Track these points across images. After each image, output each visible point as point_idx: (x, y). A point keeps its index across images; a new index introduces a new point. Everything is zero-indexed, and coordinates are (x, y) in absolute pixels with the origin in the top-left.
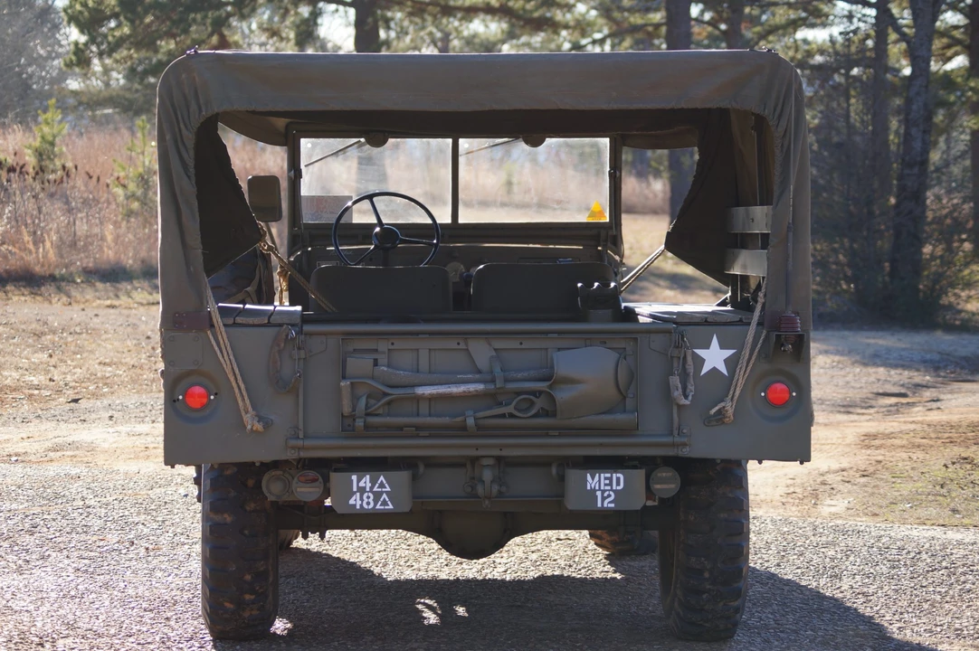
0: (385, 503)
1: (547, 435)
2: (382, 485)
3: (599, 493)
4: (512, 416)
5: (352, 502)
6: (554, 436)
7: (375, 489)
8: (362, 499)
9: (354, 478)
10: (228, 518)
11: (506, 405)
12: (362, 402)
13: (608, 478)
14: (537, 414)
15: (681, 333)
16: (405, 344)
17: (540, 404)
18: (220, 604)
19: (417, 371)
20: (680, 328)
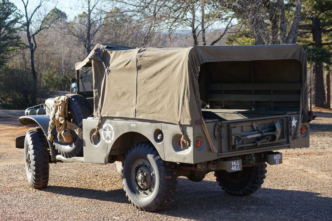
0: (238, 169)
1: (267, 146)
2: (238, 164)
3: (276, 160)
4: (265, 142)
5: (232, 169)
6: (268, 146)
7: (237, 165)
8: (234, 168)
9: (232, 162)
10: (170, 177)
11: (264, 139)
12: (237, 141)
13: (278, 156)
14: (270, 141)
15: (290, 117)
16: (241, 125)
17: (270, 138)
18: (163, 202)
19: (243, 132)
20: (289, 116)
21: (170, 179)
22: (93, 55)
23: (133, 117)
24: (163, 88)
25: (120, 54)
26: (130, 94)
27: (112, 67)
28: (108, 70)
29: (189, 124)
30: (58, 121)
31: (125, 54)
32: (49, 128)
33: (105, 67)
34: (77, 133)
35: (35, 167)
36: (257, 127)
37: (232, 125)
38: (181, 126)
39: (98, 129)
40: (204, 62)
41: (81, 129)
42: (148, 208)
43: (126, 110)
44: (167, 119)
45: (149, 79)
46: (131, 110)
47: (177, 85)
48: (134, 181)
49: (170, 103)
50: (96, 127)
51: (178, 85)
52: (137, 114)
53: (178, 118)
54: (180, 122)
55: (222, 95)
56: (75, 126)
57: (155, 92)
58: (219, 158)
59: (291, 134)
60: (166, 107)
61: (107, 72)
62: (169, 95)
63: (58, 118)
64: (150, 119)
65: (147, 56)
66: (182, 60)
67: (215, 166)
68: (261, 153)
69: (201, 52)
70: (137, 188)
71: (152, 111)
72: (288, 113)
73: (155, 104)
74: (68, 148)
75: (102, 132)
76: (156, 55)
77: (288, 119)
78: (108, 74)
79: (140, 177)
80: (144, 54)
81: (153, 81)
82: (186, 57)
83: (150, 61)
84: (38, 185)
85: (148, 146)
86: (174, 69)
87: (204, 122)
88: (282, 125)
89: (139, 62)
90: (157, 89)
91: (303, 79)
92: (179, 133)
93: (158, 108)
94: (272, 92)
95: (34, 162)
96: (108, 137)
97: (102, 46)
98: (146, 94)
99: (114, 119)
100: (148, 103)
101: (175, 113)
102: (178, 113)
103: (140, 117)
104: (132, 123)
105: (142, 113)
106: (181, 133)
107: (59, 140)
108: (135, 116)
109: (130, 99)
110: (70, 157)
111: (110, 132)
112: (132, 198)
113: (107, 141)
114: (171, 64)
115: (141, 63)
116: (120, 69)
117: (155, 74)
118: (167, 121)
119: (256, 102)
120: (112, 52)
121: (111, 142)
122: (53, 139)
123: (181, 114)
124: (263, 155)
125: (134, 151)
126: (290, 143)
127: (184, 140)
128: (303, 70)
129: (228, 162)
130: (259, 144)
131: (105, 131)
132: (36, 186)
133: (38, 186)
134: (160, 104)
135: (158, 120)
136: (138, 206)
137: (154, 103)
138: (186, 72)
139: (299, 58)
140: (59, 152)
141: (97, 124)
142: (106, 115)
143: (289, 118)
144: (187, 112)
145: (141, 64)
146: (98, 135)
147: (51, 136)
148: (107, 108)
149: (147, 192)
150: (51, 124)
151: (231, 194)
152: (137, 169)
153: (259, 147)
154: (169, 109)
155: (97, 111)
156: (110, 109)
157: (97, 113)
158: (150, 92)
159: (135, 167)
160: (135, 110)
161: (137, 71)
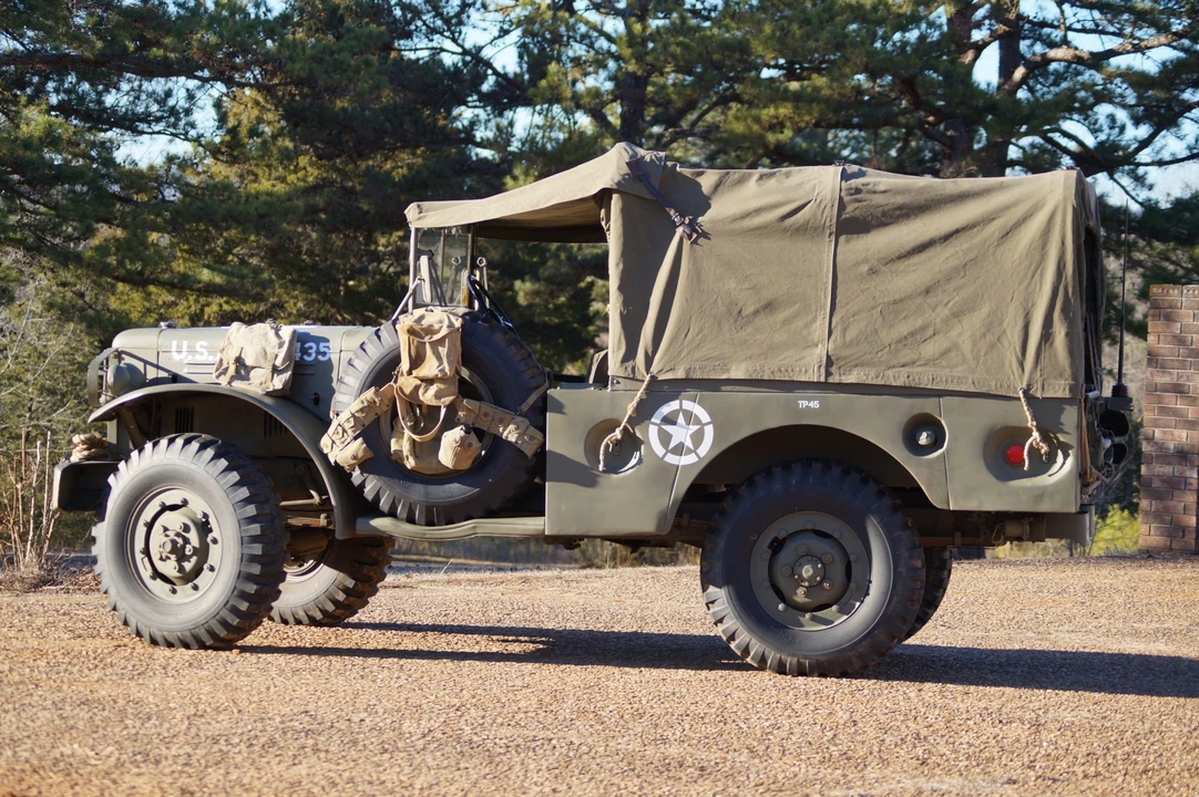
22: (624, 179)
23: (813, 376)
24: (955, 290)
26: (797, 306)
27: (712, 220)
28: (692, 230)
29: (1067, 394)
31: (772, 182)
33: (680, 219)
34: (510, 436)
38: (1034, 401)
39: (629, 420)
43: (782, 357)
44: (970, 381)
45: (890, 261)
46: (805, 357)
47: (1021, 282)
49: (984, 335)
50: (625, 415)
51: (1026, 283)
52: (833, 369)
53: (1021, 377)
54: (1029, 389)
56: (500, 412)
57: (919, 300)
60: (966, 347)
61: (690, 236)
62: (984, 311)
64: (894, 384)
65: (885, 192)
66: (1043, 206)
70: (781, 606)
71: (903, 361)
73: (918, 337)
74: (451, 491)
75: (649, 429)
76: (920, 191)
80: (868, 184)
81: (912, 268)
82: (1065, 197)
83: (897, 208)
86: (1007, 234)
89: (850, 208)
90: (928, 291)
92: (1019, 423)
93: (931, 349)
96: (681, 446)
97: (646, 154)
98: (874, 308)
100: (883, 334)
101: (1007, 365)
102: (1021, 365)
103: (851, 378)
104: (807, 399)
105: (856, 366)
106: (1031, 424)
107: (409, 465)
108: (828, 374)
109: (799, 323)
110: (453, 522)
111: (694, 428)
114: (994, 219)
115: (857, 212)
116: (757, 229)
117: (921, 248)
118: (971, 390)
120: (701, 174)
121: (693, 461)
123: (1035, 368)
125: (773, 489)
127: (1042, 444)
131: (667, 426)
134: (936, 338)
135: (929, 387)
137: (912, 334)
138: (1063, 243)
140: (384, 507)
141: (632, 405)
142: (680, 374)
145: (857, 214)
146: (631, 441)
148: (685, 352)
149: (829, 613)
154: (982, 353)
155: (630, 363)
156: (697, 355)
157: (629, 369)
158: (895, 302)
159: (770, 540)
160: (828, 357)
161: (833, 237)
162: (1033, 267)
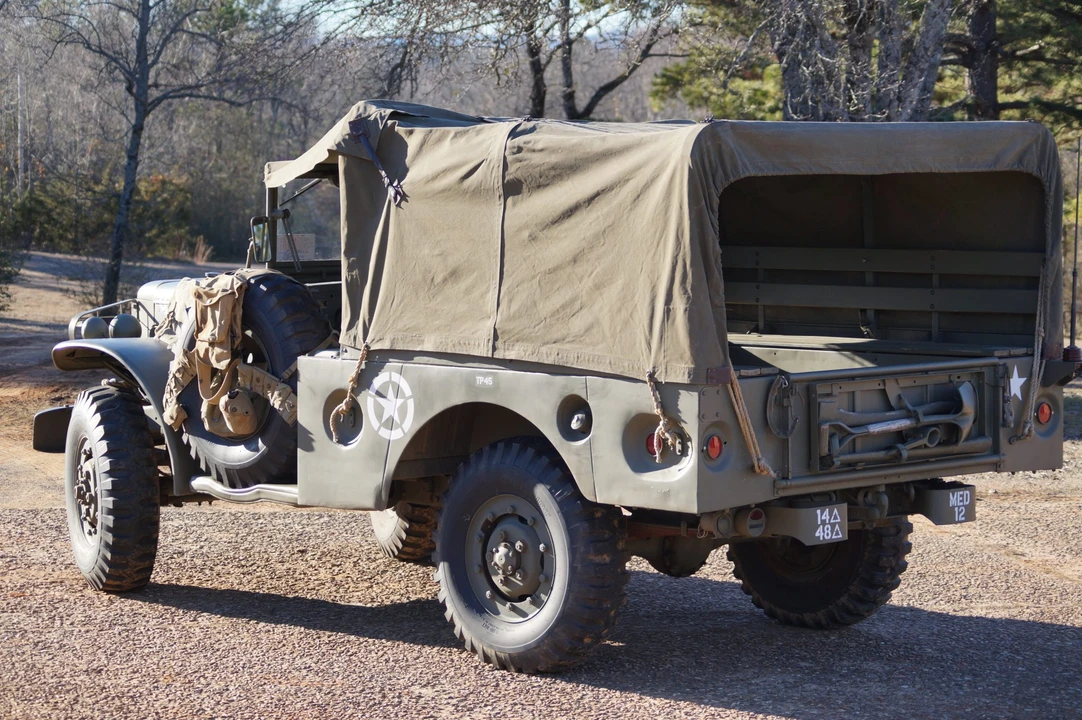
0: (837, 534)
1: (928, 462)
2: (835, 518)
3: (956, 509)
5: (817, 534)
6: (932, 462)
7: (832, 521)
8: (824, 532)
9: (819, 512)
10: (607, 558)
11: (924, 437)
12: (836, 441)
13: (962, 496)
14: (939, 444)
15: (1004, 365)
16: (849, 387)
17: (940, 435)
18: (581, 640)
19: (854, 411)
20: (1002, 362)
21: (606, 564)
22: (344, 140)
23: (484, 351)
24: (597, 259)
25: (440, 140)
26: (475, 274)
27: (411, 183)
28: (397, 193)
29: (685, 380)
30: (206, 360)
31: (462, 141)
32: (171, 383)
33: (387, 181)
34: (275, 401)
35: (111, 518)
36: (899, 397)
37: (821, 389)
38: (657, 386)
39: (353, 390)
40: (742, 176)
41: (289, 389)
42: (524, 662)
43: (463, 329)
44: (608, 361)
45: (545, 227)
46: (478, 330)
47: (649, 251)
48: (476, 569)
49: (620, 310)
50: (348, 385)
51: (652, 252)
52: (499, 344)
53: (649, 360)
54: (654, 373)
55: (758, 287)
56: (268, 378)
57: (569, 270)
58: (777, 496)
59: (1005, 424)
60: (606, 323)
61: (395, 199)
62: (619, 283)
63: (207, 351)
64: (546, 362)
65: (542, 150)
66: (667, 165)
67: (761, 525)
68: (907, 483)
69: (731, 143)
70: (488, 593)
71: (556, 336)
72: (997, 353)
73: (568, 310)
74: (240, 454)
75: (367, 401)
76: (572, 148)
77: (996, 372)
78: (398, 205)
79: (500, 555)
80: (529, 142)
81: (563, 235)
82: (683, 157)
83: (553, 168)
84: (121, 578)
85: (531, 452)
86: (638, 196)
87: (734, 375)
88: (978, 391)
89: (512, 169)
90: (575, 260)
91: (1049, 240)
92: (648, 411)
93: (577, 324)
94: (935, 280)
95: (111, 499)
96: (391, 420)
97: (374, 111)
98: (534, 277)
99: (416, 359)
100: (540, 306)
101: (638, 345)
102: (649, 344)
103: (512, 355)
104: (481, 374)
105: (518, 341)
106: (657, 411)
107: (207, 427)
108: (494, 349)
109: (476, 293)
110: (245, 485)
111: (400, 401)
112: (469, 627)
113: (385, 433)
114: (628, 180)
115: (519, 173)
116: (443, 191)
117: (571, 212)
118: (608, 371)
119: (878, 312)
120: (411, 132)
121: (400, 436)
122: (184, 421)
123: (660, 347)
124: (913, 491)
125: (481, 469)
126: (1002, 451)
127: (667, 435)
128: (1049, 207)
129: (803, 512)
130: (905, 454)
131: (380, 400)
132: (111, 582)
133: (118, 583)
134: (583, 312)
135: (574, 366)
136: (491, 652)
137: (563, 307)
138: (681, 208)
139: (1039, 167)
140: (203, 466)
141: (353, 374)
142: (386, 345)
143: (1001, 370)
144: (678, 342)
145: (519, 175)
146: (355, 412)
147: (178, 412)
148: (391, 322)
149: (525, 605)
150: (178, 371)
151: (787, 622)
152: (489, 528)
153: (905, 462)
154: (618, 330)
155: (353, 330)
156: (400, 325)
157: (352, 338)
158: (551, 272)
159: (482, 522)
160: (495, 330)
161: (502, 199)
162: (658, 235)
